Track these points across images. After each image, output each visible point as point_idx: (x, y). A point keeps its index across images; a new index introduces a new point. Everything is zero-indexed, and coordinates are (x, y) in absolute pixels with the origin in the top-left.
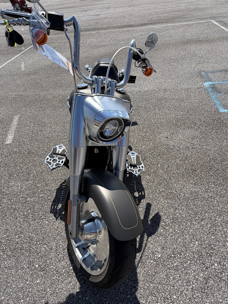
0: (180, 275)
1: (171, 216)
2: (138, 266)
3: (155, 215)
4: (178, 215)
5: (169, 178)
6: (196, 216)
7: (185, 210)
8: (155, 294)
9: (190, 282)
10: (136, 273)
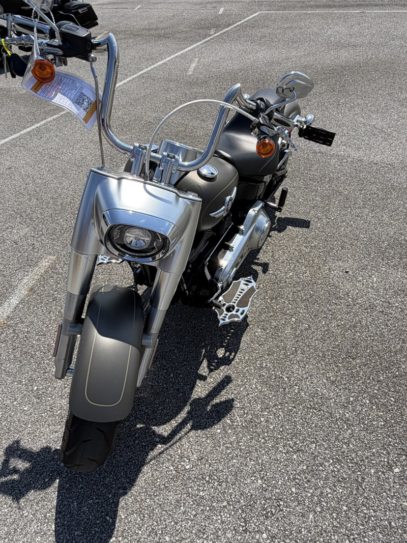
0: (197, 514)
1: (250, 416)
2: (149, 462)
3: (226, 401)
4: (262, 419)
5: (294, 349)
6: (292, 439)
7: (280, 418)
8: (144, 517)
9: (204, 533)
10: (139, 471)
